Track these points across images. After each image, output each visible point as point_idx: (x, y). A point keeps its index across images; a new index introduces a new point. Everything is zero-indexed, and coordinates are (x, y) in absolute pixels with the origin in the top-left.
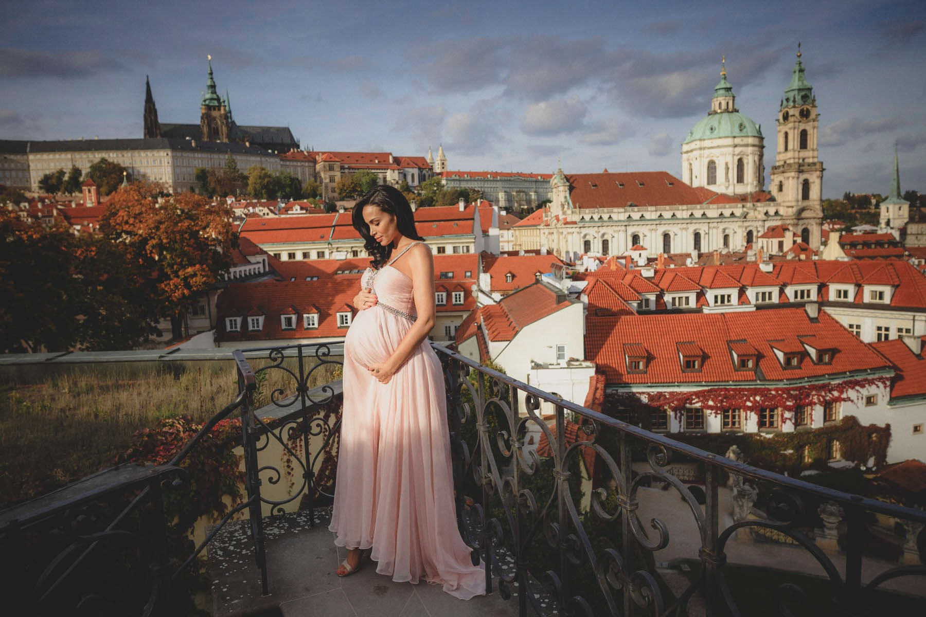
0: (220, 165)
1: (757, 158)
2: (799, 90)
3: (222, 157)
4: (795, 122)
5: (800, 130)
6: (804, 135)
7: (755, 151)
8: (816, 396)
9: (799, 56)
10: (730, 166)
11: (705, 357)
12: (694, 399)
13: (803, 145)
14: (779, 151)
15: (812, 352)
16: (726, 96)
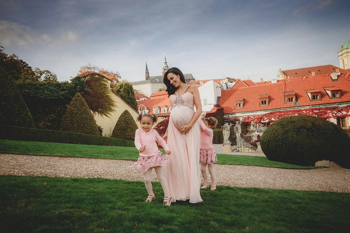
8: (331, 113)
11: (270, 99)
12: (265, 118)
15: (329, 93)
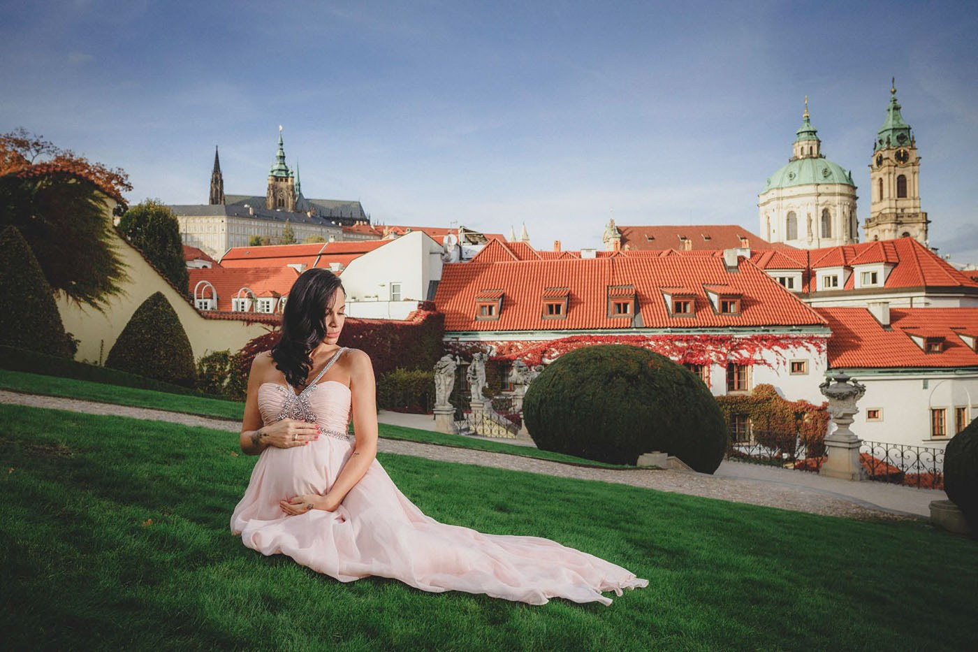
0: (277, 235)
1: (846, 210)
2: (894, 130)
3: (279, 225)
4: (889, 166)
5: (896, 176)
6: (902, 181)
7: (844, 201)
9: (894, 92)
10: (813, 218)
13: (902, 191)
14: (873, 201)
16: (809, 140)
